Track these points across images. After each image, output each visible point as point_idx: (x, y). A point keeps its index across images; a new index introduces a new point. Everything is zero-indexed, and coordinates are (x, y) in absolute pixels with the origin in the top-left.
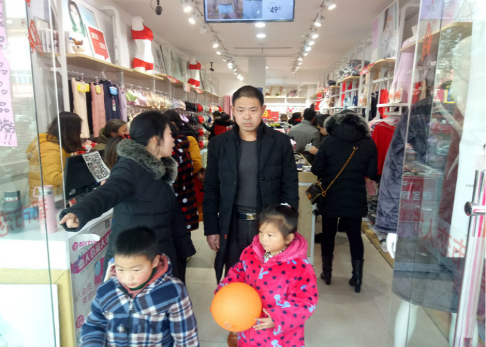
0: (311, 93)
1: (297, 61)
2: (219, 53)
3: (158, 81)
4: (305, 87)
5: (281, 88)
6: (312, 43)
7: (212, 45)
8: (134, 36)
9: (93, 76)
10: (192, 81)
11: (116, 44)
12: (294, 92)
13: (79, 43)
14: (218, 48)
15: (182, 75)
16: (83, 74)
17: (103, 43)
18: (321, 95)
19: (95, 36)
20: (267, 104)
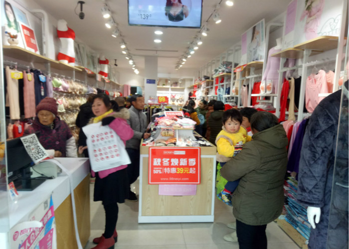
0: (188, 84)
1: (182, 61)
2: (124, 52)
3: (77, 72)
4: (184, 80)
5: (166, 81)
6: (196, 48)
7: (120, 46)
8: (59, 35)
9: (24, 66)
10: (102, 73)
11: (44, 40)
12: (176, 83)
13: (15, 37)
14: (124, 49)
15: (94, 68)
16: (16, 63)
17: (34, 38)
18: (199, 87)
19: (27, 33)
20: (158, 92)
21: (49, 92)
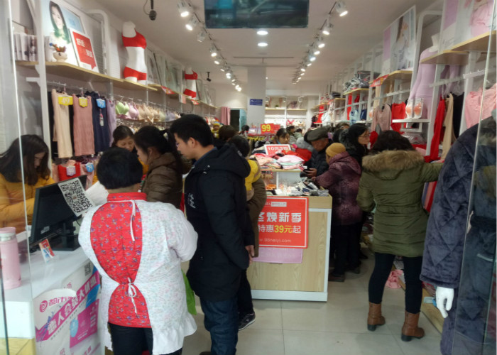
0: (311, 105)
1: (300, 71)
2: (217, 63)
3: (151, 92)
4: (306, 99)
5: (281, 100)
6: (317, 53)
7: (210, 54)
8: (125, 43)
9: (77, 87)
10: (187, 92)
11: (105, 51)
12: (294, 104)
13: (63, 50)
14: (216, 57)
15: (178, 85)
16: (65, 85)
17: (90, 50)
18: (325, 108)
19: (81, 43)
20: (267, 116)
21: (111, 121)
